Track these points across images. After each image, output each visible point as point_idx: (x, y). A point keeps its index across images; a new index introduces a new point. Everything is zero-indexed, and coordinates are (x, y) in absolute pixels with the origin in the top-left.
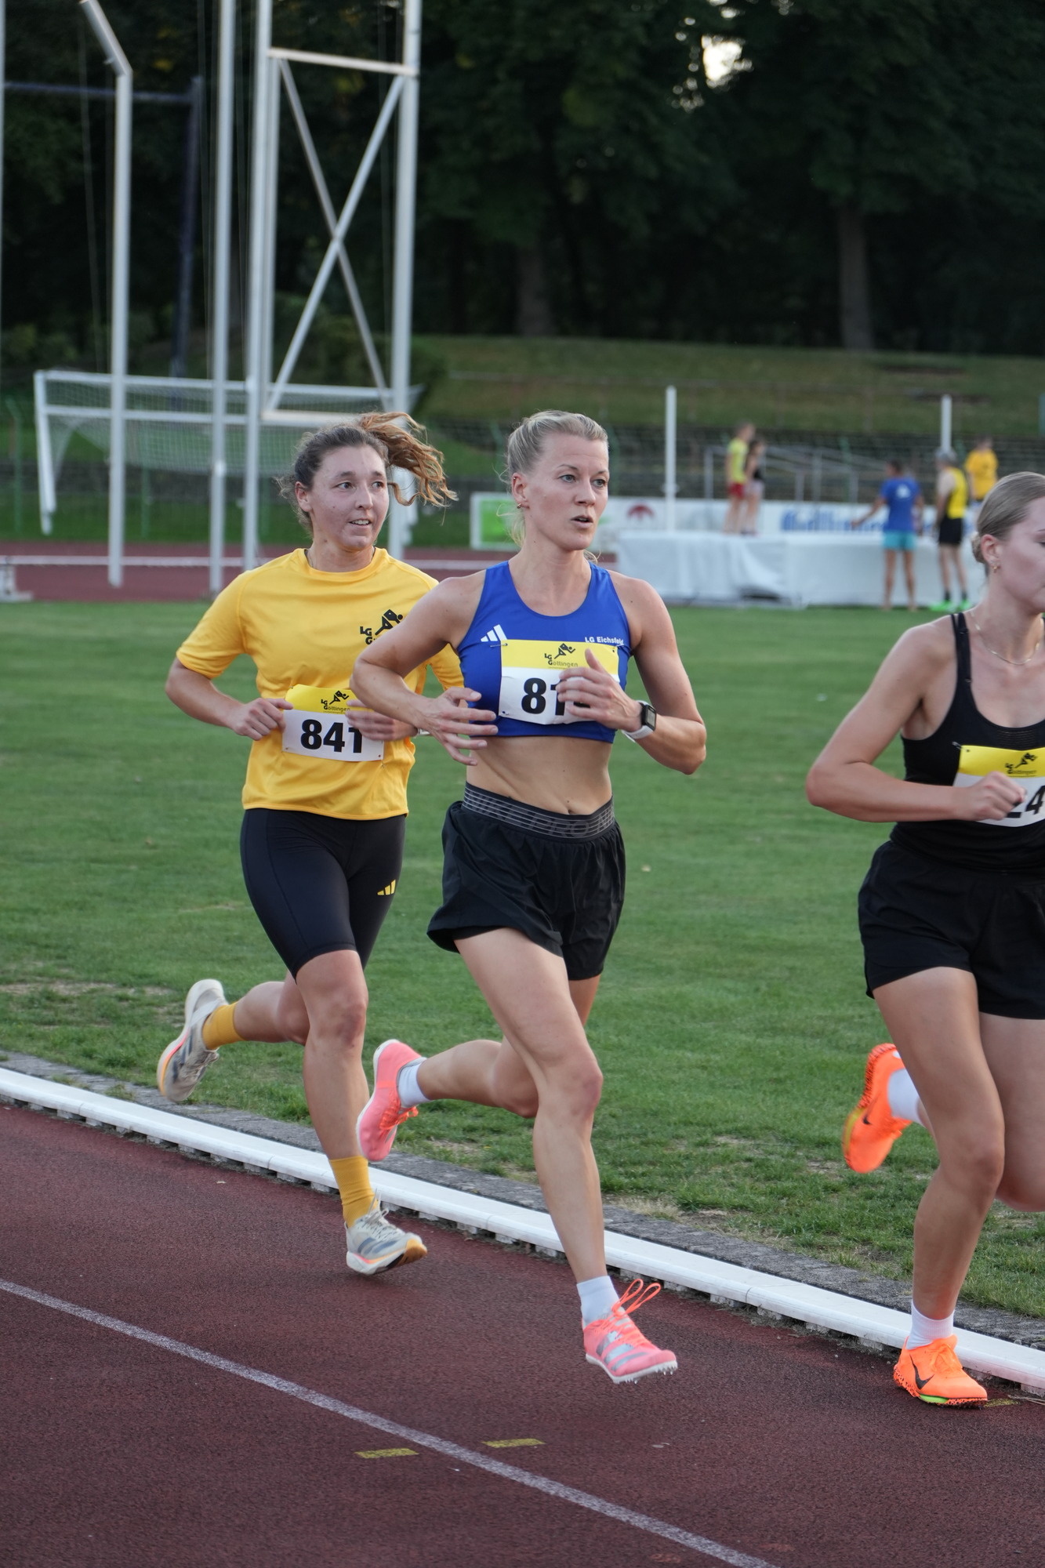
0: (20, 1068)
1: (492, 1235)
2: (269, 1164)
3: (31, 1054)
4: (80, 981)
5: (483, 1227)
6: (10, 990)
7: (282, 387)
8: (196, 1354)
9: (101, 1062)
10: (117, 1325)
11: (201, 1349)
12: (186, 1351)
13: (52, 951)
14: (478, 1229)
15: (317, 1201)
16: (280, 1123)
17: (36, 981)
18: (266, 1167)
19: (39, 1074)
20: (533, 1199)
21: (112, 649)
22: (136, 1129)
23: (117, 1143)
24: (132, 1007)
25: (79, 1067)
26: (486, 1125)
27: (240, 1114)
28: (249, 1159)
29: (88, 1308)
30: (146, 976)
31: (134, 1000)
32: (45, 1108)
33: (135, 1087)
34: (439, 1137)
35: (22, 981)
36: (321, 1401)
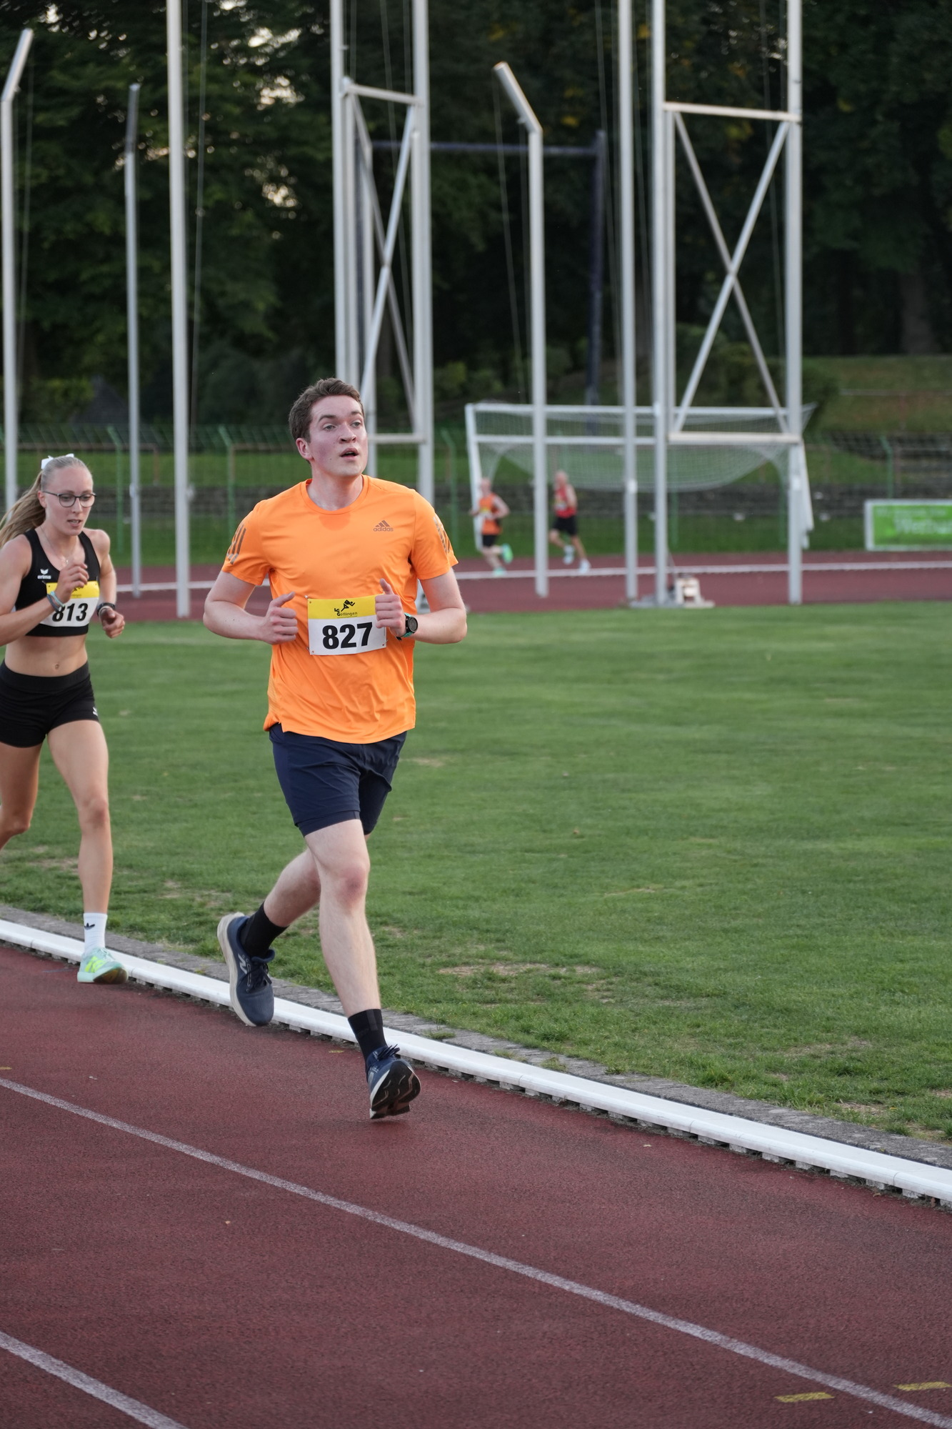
0: (465, 1044)
1: (899, 1190)
2: (690, 1128)
3: (475, 1031)
4: (517, 962)
5: (890, 1183)
6: (456, 972)
7: (686, 409)
8: (628, 1306)
9: (537, 1038)
10: (556, 1281)
11: (632, 1302)
12: (618, 1304)
13: (492, 936)
14: (886, 1185)
15: (735, 1162)
16: (699, 1089)
17: (479, 964)
18: (688, 1131)
19: (482, 1049)
20: (937, 1156)
21: (540, 654)
22: (569, 1098)
23: (554, 1111)
24: (564, 985)
25: (517, 1042)
26: (891, 1087)
27: (663, 1082)
28: (672, 1124)
29: (530, 1265)
30: (576, 956)
31: (565, 978)
32: (488, 1080)
33: (569, 1059)
34: (847, 1100)
35: (466, 964)
36: (743, 1349)
